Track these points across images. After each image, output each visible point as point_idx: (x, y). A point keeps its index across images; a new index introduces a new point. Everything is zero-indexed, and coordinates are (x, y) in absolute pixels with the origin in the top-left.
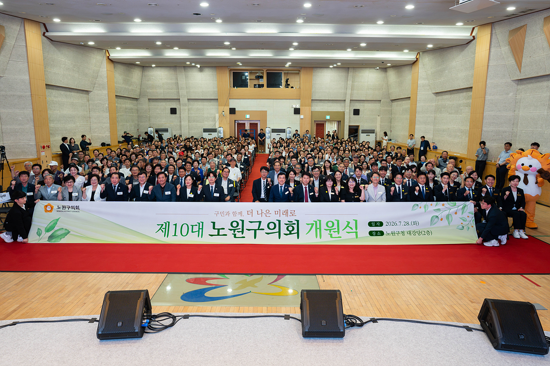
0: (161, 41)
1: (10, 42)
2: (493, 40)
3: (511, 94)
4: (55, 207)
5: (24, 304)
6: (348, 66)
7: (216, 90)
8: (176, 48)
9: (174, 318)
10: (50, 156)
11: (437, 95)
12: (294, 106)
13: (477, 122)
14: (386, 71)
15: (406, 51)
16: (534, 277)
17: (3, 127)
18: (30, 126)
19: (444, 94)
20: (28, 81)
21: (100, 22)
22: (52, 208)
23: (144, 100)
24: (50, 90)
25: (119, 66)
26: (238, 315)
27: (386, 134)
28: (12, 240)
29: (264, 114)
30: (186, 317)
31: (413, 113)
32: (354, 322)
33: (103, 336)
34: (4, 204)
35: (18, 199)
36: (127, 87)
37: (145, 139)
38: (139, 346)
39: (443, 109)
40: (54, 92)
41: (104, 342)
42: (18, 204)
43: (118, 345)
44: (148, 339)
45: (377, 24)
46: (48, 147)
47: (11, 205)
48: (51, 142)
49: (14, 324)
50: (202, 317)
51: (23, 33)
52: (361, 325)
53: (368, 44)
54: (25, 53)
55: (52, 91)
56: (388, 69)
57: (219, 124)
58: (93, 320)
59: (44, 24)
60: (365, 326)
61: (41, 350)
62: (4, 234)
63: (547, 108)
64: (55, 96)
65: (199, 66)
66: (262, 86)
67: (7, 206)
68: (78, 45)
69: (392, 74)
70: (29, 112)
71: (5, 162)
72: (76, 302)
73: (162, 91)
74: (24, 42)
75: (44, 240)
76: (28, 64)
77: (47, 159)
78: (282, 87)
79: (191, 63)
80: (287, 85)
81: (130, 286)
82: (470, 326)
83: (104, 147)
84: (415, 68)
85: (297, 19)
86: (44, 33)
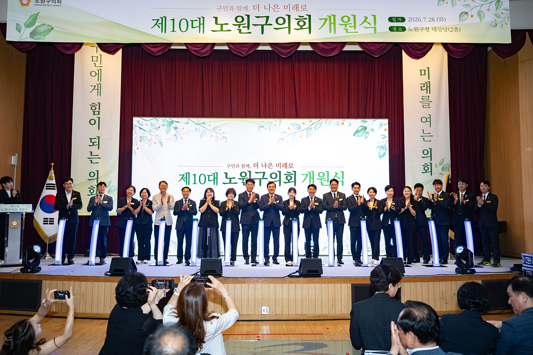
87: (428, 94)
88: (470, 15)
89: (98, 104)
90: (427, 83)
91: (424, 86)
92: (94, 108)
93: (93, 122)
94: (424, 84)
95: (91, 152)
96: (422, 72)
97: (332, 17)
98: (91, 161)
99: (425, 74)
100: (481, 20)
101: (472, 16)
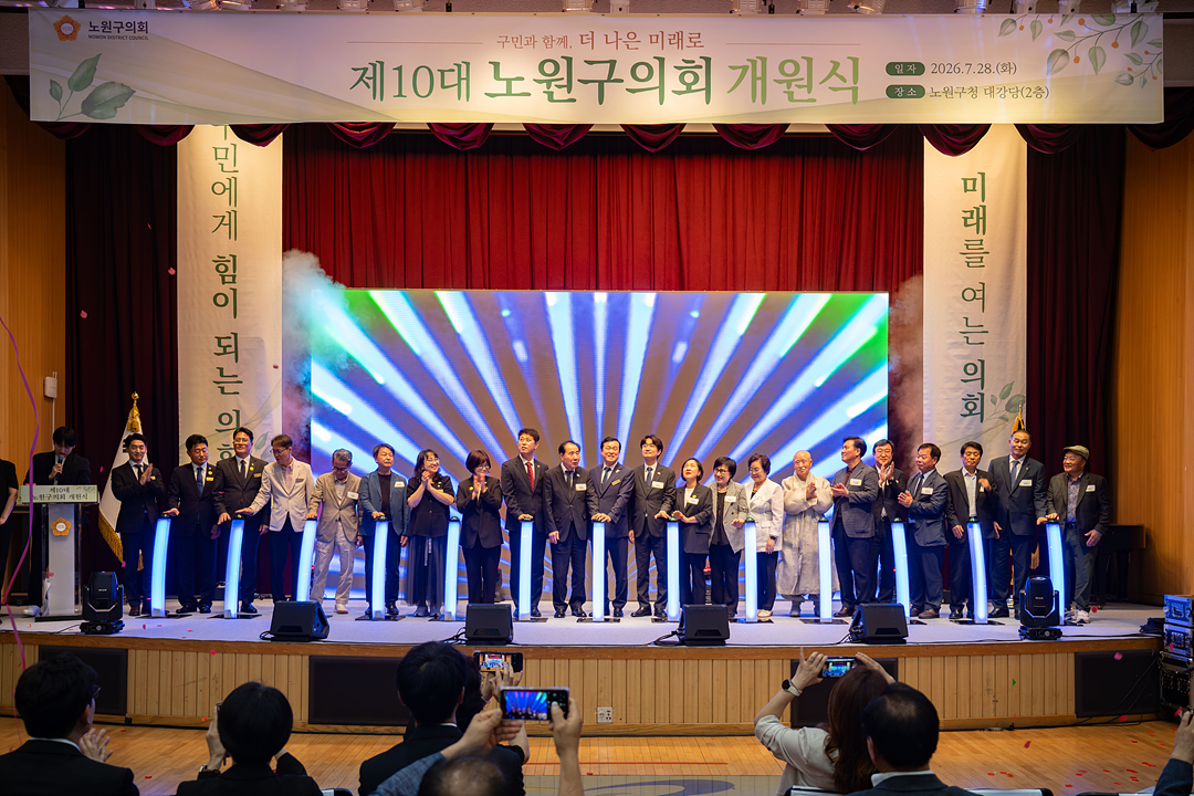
87: (980, 236)
88: (1072, 57)
89: (231, 259)
90: (978, 209)
91: (972, 217)
92: (222, 268)
93: (221, 300)
94: (972, 212)
95: (221, 370)
96: (968, 185)
97: (759, 62)
98: (222, 389)
99: (974, 190)
100: (1096, 70)
101: (1077, 60)
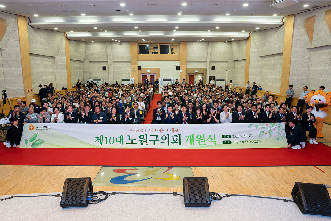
0: (97, 27)
1: (9, 29)
2: (295, 24)
3: (306, 57)
4: (35, 127)
5: (18, 184)
6: (208, 41)
7: (129, 55)
8: (106, 31)
9: (106, 194)
10: (32, 96)
11: (262, 58)
12: (176, 65)
13: (286, 74)
14: (231, 44)
15: (243, 31)
16: (322, 168)
17: (5, 79)
18: (20, 78)
19: (266, 57)
20: (19, 52)
21: (61, 16)
22: (33, 128)
23: (87, 62)
24: (32, 57)
25: (72, 42)
26: (145, 193)
27: (231, 81)
28: (11, 146)
29: (158, 70)
30: (114, 194)
31: (247, 68)
32: (216, 197)
33: (64, 205)
34: (6, 124)
35: (13, 122)
36: (77, 54)
37: (88, 85)
38: (86, 212)
39: (265, 66)
40: (35, 58)
41: (65, 209)
42: (14, 125)
43: (73, 211)
44: (91, 207)
45: (226, 15)
46: (31, 90)
47: (10, 125)
48: (33, 88)
49: (12, 197)
50: (123, 194)
51: (17, 23)
52: (220, 198)
53: (220, 27)
54: (18, 35)
55: (33, 57)
56: (232, 42)
57: (132, 76)
58: (58, 196)
59: (29, 18)
60: (223, 199)
61: (28, 214)
62: (6, 142)
63: (328, 65)
64: (35, 60)
65: (119, 41)
66: (157, 53)
67: (8, 126)
68: (49, 30)
69: (234, 45)
70: (20, 70)
71: (6, 100)
72: (48, 184)
73: (97, 56)
74: (17, 29)
75: (29, 146)
76: (19, 42)
77: (31, 97)
78: (169, 54)
79: (115, 40)
80: (172, 52)
81: (80, 174)
82: (287, 199)
83: (64, 90)
84: (248, 42)
85: (178, 13)
86: (29, 23)
